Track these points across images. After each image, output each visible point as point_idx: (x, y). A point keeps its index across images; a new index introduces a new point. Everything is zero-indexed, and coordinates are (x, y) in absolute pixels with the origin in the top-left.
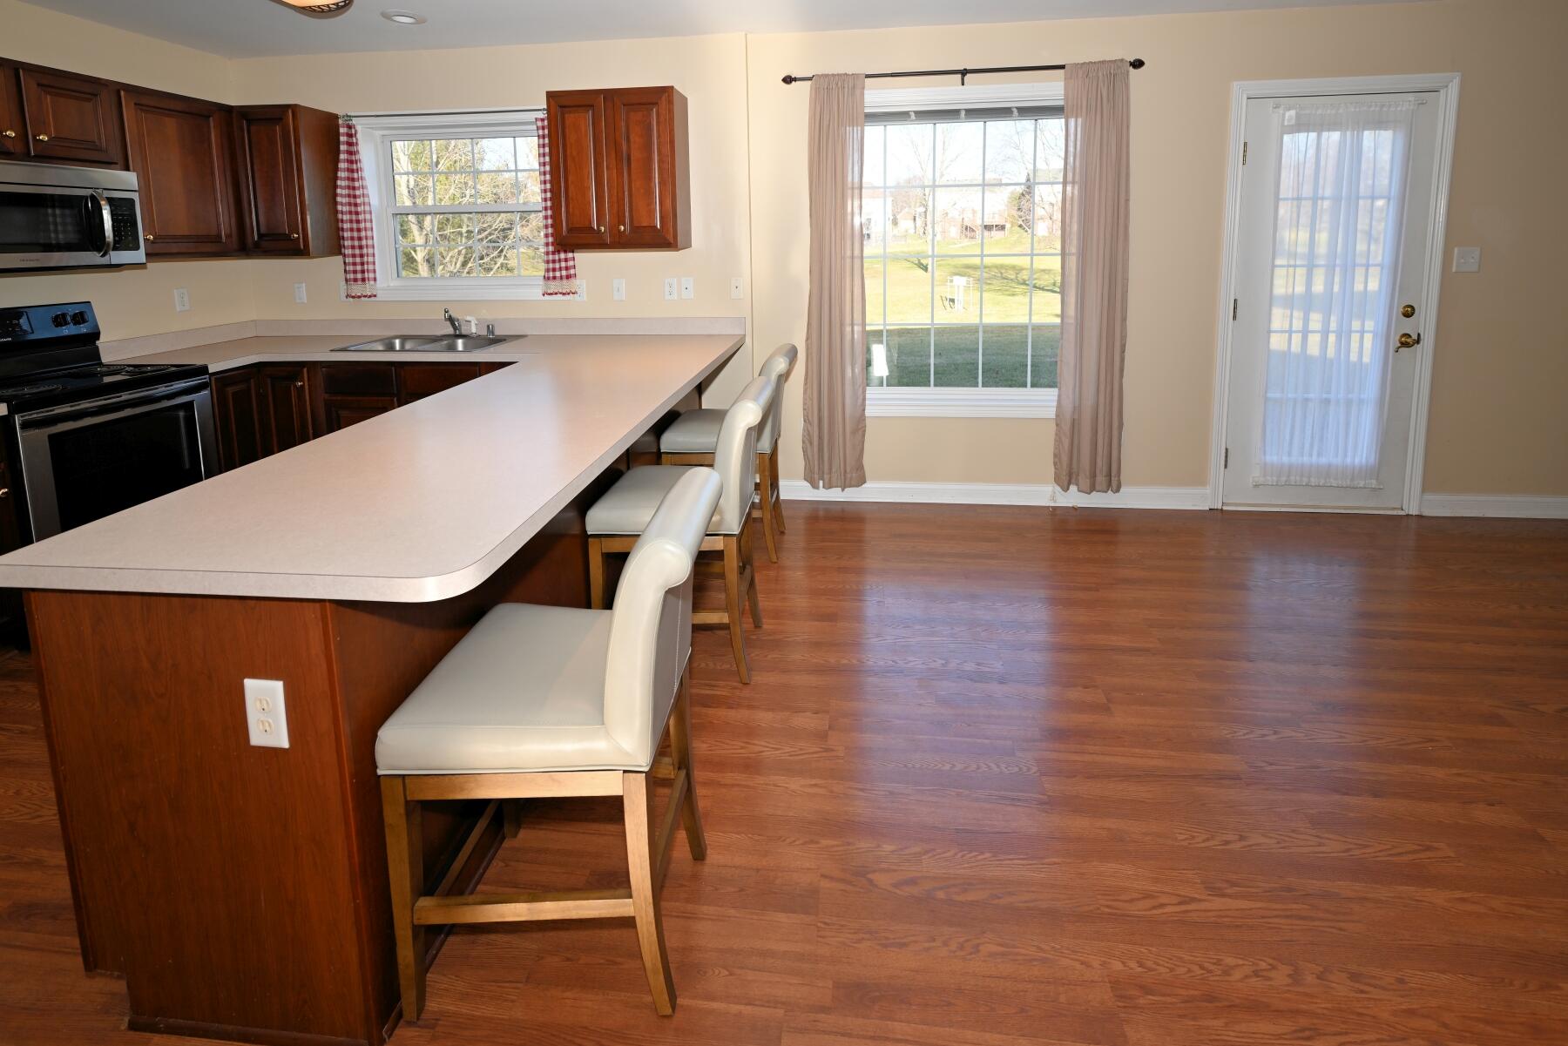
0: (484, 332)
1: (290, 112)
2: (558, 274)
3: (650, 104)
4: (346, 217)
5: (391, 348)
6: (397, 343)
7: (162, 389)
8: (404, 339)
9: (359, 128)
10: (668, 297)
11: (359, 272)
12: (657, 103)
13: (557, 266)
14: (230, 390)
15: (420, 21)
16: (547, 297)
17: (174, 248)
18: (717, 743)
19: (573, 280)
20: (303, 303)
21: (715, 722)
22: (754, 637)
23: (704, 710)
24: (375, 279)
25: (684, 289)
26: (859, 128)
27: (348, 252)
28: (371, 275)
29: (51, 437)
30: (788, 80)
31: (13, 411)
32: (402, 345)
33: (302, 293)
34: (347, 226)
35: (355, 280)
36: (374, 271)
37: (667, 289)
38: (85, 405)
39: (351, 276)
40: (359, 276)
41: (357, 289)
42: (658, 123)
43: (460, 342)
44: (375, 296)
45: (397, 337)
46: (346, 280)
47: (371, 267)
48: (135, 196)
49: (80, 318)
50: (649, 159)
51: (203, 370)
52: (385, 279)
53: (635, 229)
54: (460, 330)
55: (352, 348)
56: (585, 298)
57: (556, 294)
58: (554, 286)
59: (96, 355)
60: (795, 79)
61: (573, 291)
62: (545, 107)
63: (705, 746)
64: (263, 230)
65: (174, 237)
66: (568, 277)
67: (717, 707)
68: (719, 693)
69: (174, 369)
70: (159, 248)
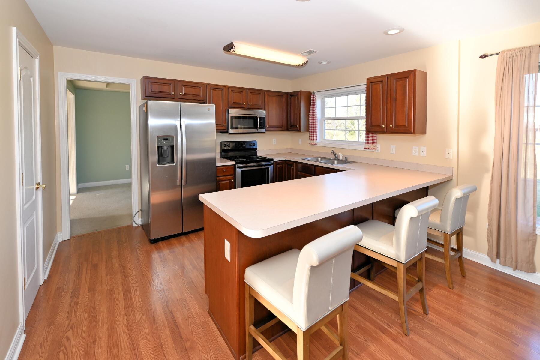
0: (344, 159)
1: (299, 93)
2: (369, 142)
3: (406, 77)
4: (311, 121)
5: (317, 161)
6: (319, 159)
7: (263, 163)
8: (322, 158)
9: (316, 95)
10: (414, 154)
11: (313, 137)
12: (408, 77)
13: (369, 139)
14: (278, 166)
15: (328, 63)
16: (365, 150)
17: (272, 129)
18: (380, 351)
19: (375, 144)
20: (300, 145)
21: (383, 341)
22: (421, 317)
23: (381, 334)
24: (317, 139)
25: (421, 152)
26: (534, 75)
27: (311, 131)
28: (316, 138)
29: (242, 171)
30: (483, 57)
31: (237, 163)
32: (321, 160)
33: (300, 142)
34: (311, 123)
35: (312, 139)
36: (317, 137)
37: (414, 151)
38: (248, 165)
39: (311, 138)
40: (313, 138)
41: (312, 142)
42: (409, 84)
43: (336, 161)
44: (316, 144)
45: (319, 157)
46: (310, 139)
47: (316, 136)
48: (265, 116)
49: (254, 144)
50: (404, 99)
51: (272, 160)
52: (319, 139)
53: (397, 126)
54: (337, 158)
55: (306, 159)
56: (380, 152)
57: (368, 149)
58: (367, 146)
59: (256, 153)
60: (488, 56)
61: (375, 148)
62: (366, 84)
63: (374, 348)
64: (292, 125)
65: (272, 126)
66: (374, 143)
67: (387, 336)
68: (391, 331)
69: (267, 159)
70: (269, 129)
